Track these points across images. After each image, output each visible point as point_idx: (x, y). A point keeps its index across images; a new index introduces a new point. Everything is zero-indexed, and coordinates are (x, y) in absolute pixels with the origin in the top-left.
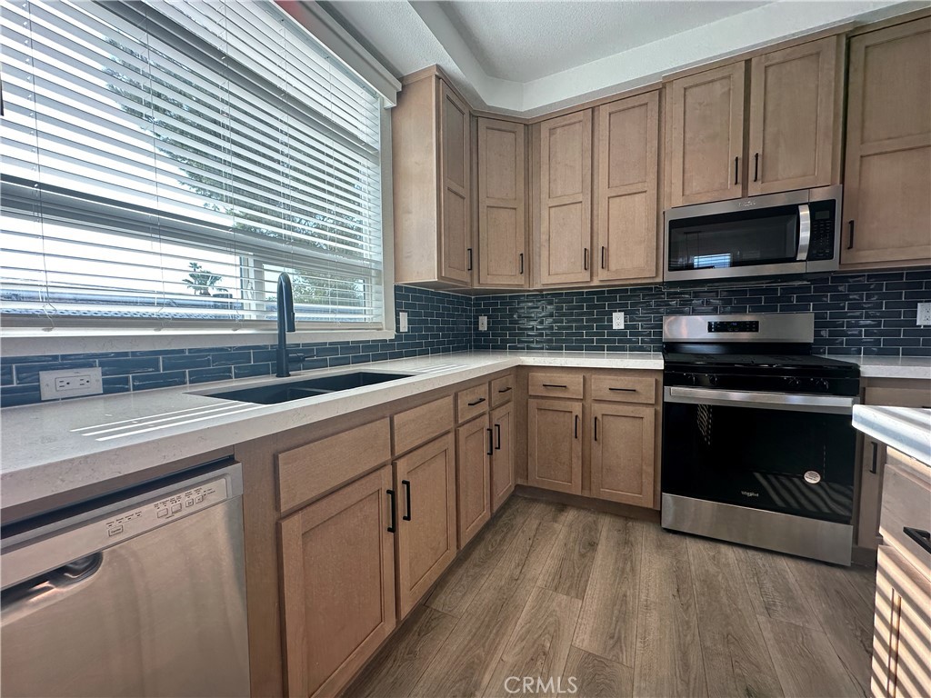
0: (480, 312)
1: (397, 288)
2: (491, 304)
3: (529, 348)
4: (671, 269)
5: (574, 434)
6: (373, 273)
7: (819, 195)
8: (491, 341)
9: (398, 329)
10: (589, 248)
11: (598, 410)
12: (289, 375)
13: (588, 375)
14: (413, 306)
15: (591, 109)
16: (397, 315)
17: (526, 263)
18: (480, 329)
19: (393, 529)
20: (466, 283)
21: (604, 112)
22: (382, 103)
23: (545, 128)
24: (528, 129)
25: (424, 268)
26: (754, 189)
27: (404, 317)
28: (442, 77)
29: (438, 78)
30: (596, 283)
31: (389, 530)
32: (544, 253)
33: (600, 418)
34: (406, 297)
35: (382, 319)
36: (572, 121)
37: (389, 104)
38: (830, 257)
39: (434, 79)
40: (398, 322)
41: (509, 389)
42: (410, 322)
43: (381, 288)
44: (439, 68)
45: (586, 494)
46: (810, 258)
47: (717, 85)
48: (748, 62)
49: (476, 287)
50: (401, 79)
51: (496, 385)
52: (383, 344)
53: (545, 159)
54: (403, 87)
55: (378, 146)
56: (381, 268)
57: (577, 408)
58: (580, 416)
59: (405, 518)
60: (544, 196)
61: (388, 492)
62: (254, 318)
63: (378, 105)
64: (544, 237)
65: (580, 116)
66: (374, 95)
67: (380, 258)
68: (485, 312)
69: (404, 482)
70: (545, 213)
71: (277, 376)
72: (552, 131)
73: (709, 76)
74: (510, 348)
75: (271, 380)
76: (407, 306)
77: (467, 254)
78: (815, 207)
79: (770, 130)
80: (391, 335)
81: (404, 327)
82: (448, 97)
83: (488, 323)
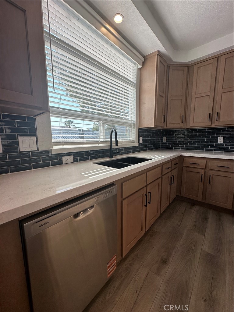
0: (164, 136)
1: (139, 129)
2: (168, 133)
3: (182, 149)
5: (200, 180)
6: (132, 125)
8: (167, 146)
9: (139, 143)
10: (211, 113)
11: (211, 173)
12: (113, 158)
13: (208, 160)
14: (144, 135)
15: (217, 58)
16: (139, 138)
17: (184, 119)
18: (164, 141)
19: (146, 206)
20: (162, 127)
21: (223, 58)
22: (137, 67)
23: (196, 67)
24: (189, 68)
25: (149, 122)
27: (141, 138)
28: (159, 54)
29: (158, 55)
31: (145, 206)
32: (192, 115)
33: (212, 176)
34: (142, 132)
35: (135, 140)
36: (208, 63)
37: (140, 67)
39: (156, 55)
40: (139, 140)
41: (177, 164)
42: (142, 140)
43: (135, 129)
44: (158, 51)
45: (204, 201)
49: (165, 128)
50: (144, 57)
51: (173, 162)
52: (135, 147)
53: (195, 79)
54: (145, 60)
55: (135, 82)
56: (135, 123)
57: (202, 172)
58: (203, 174)
59: (148, 203)
60: (194, 93)
61: (145, 195)
62: (102, 141)
63: (136, 68)
64: (192, 109)
66: (135, 64)
67: (135, 120)
68: (166, 136)
69: (149, 192)
70: (193, 100)
71: (110, 158)
72: (199, 68)
74: (175, 148)
75: (107, 159)
76: (142, 135)
77: (163, 117)
80: (137, 144)
81: (141, 142)
82: (161, 62)
83: (167, 139)
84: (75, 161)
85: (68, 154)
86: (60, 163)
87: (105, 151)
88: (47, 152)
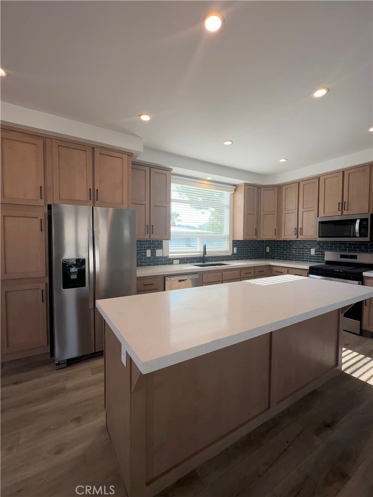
1: (233, 241)
2: (270, 243)
4: (319, 237)
6: (226, 238)
8: (270, 256)
9: (233, 252)
10: (296, 228)
12: (205, 262)
14: (238, 245)
15: (298, 182)
16: (233, 248)
17: (278, 231)
21: (302, 184)
22: (230, 193)
23: (284, 188)
24: (279, 187)
25: (240, 237)
26: (345, 213)
27: (235, 249)
28: (246, 184)
30: (299, 239)
32: (283, 228)
34: (235, 243)
35: (228, 250)
36: (292, 186)
37: (232, 193)
38: (367, 237)
39: (243, 185)
40: (233, 250)
41: (263, 271)
42: (237, 250)
43: (228, 241)
46: (360, 236)
47: (335, 178)
48: (343, 172)
49: (259, 239)
50: (236, 186)
52: (229, 256)
53: (284, 198)
55: (229, 205)
56: (228, 236)
60: (284, 210)
64: (283, 224)
65: (295, 185)
66: (228, 192)
67: (228, 233)
68: (268, 245)
70: (284, 215)
71: (203, 263)
72: (286, 189)
73: (331, 176)
75: (201, 264)
76: (236, 245)
77: (255, 230)
78: (361, 220)
80: (231, 254)
81: (235, 251)
83: (270, 249)
84: (180, 263)
85: (177, 259)
86: (172, 263)
88: (167, 257)
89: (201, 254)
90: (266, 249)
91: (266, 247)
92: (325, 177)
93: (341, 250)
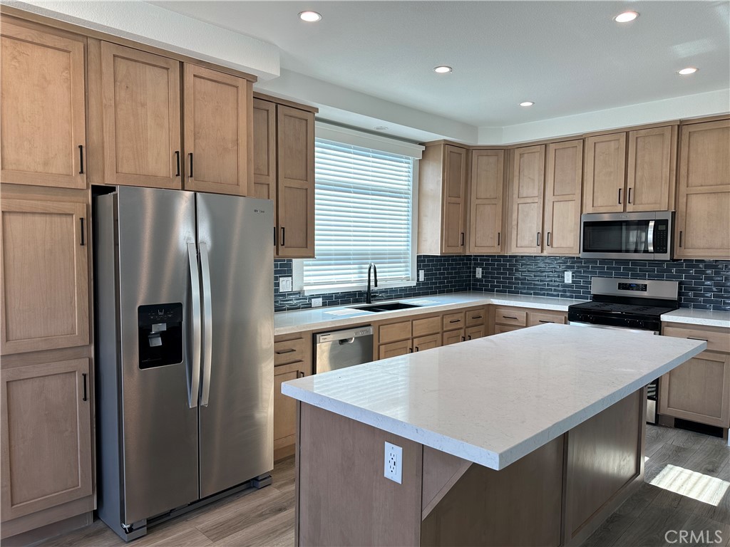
0: (477, 265)
1: (418, 257)
2: (485, 260)
4: (584, 251)
7: (660, 217)
8: (484, 286)
9: (418, 280)
10: (540, 232)
12: (371, 303)
13: (529, 312)
14: (428, 265)
15: (545, 145)
16: (418, 272)
17: (502, 238)
18: (476, 277)
20: (461, 252)
21: (552, 148)
22: (415, 158)
23: (517, 152)
24: (506, 150)
25: (433, 247)
26: (630, 208)
27: (422, 273)
28: (447, 144)
29: (444, 145)
30: (545, 254)
32: (514, 232)
34: (423, 261)
35: (410, 275)
36: (534, 151)
37: (418, 158)
38: (666, 252)
39: (442, 145)
40: (418, 275)
41: (480, 317)
42: (425, 275)
44: (445, 140)
46: (656, 251)
47: (613, 143)
48: (627, 133)
49: (468, 254)
50: (424, 145)
51: (470, 314)
52: (410, 289)
53: (516, 173)
54: (426, 147)
56: (409, 248)
60: (515, 196)
61: (410, 348)
64: (514, 223)
65: (538, 148)
68: (480, 265)
70: (515, 207)
71: (367, 303)
72: (521, 155)
73: (607, 138)
74: (497, 291)
76: (424, 266)
77: (461, 235)
78: (658, 223)
79: (639, 174)
80: (414, 284)
81: (422, 278)
82: (452, 152)
83: (483, 273)
84: (324, 305)
85: (318, 296)
86: (309, 306)
87: (360, 293)
88: (299, 293)
89: (362, 286)
90: (475, 272)
91: (475, 268)
92: (596, 139)
93: (619, 275)
